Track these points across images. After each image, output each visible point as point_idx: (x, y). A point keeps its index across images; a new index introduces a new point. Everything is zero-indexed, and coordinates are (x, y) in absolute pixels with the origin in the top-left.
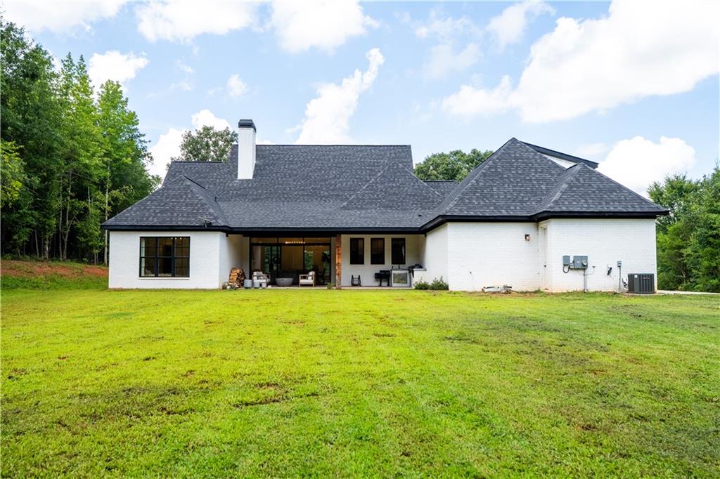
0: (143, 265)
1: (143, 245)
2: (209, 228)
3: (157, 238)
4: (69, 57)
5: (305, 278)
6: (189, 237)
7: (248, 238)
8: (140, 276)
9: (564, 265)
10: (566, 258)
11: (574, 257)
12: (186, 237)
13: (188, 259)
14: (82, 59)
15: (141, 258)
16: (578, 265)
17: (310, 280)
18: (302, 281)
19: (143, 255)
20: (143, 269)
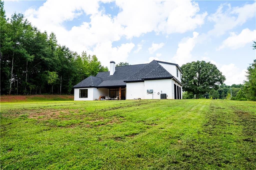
0: (80, 95)
1: (80, 91)
2: (91, 87)
3: (82, 89)
4: (83, 52)
5: (115, 98)
6: (87, 89)
7: (109, 89)
8: (80, 98)
9: (147, 92)
10: (148, 90)
11: (150, 90)
12: (86, 89)
13: (87, 94)
14: (86, 52)
15: (80, 94)
16: (151, 92)
17: (117, 99)
18: (115, 99)
19: (80, 93)
20: (80, 96)
